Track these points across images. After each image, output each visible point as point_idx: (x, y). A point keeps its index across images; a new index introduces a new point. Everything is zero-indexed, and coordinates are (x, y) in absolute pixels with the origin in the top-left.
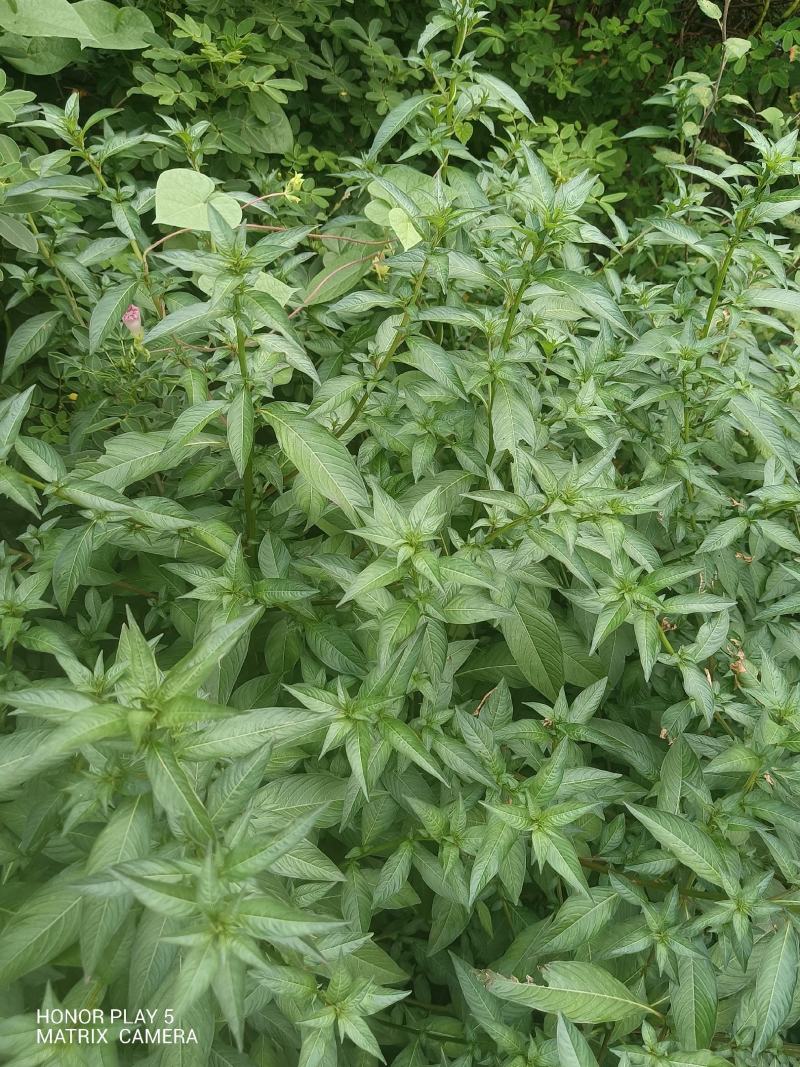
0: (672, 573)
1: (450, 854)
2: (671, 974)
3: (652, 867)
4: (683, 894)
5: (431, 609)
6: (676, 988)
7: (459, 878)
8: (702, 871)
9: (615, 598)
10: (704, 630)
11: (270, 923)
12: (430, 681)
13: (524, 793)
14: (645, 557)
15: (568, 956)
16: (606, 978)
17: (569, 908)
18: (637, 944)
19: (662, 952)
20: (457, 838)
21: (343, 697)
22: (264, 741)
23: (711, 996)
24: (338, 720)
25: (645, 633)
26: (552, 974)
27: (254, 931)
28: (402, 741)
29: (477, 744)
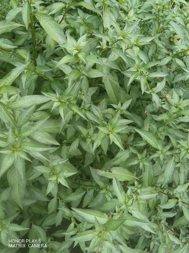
0: (152, 63)
1: (89, 140)
2: (143, 170)
3: (140, 145)
4: (147, 151)
5: (84, 72)
6: (144, 173)
7: (91, 146)
8: (153, 145)
9: (135, 70)
10: (159, 84)
11: (30, 148)
12: (84, 95)
13: (108, 125)
14: (144, 59)
15: (118, 166)
16: (126, 171)
17: (119, 155)
18: (135, 162)
19: (141, 164)
20: (91, 136)
21: (58, 95)
22: (33, 104)
23: (152, 175)
24: (57, 102)
25: (143, 81)
26: (113, 170)
27: (25, 150)
28: (76, 109)
29: (96, 113)
